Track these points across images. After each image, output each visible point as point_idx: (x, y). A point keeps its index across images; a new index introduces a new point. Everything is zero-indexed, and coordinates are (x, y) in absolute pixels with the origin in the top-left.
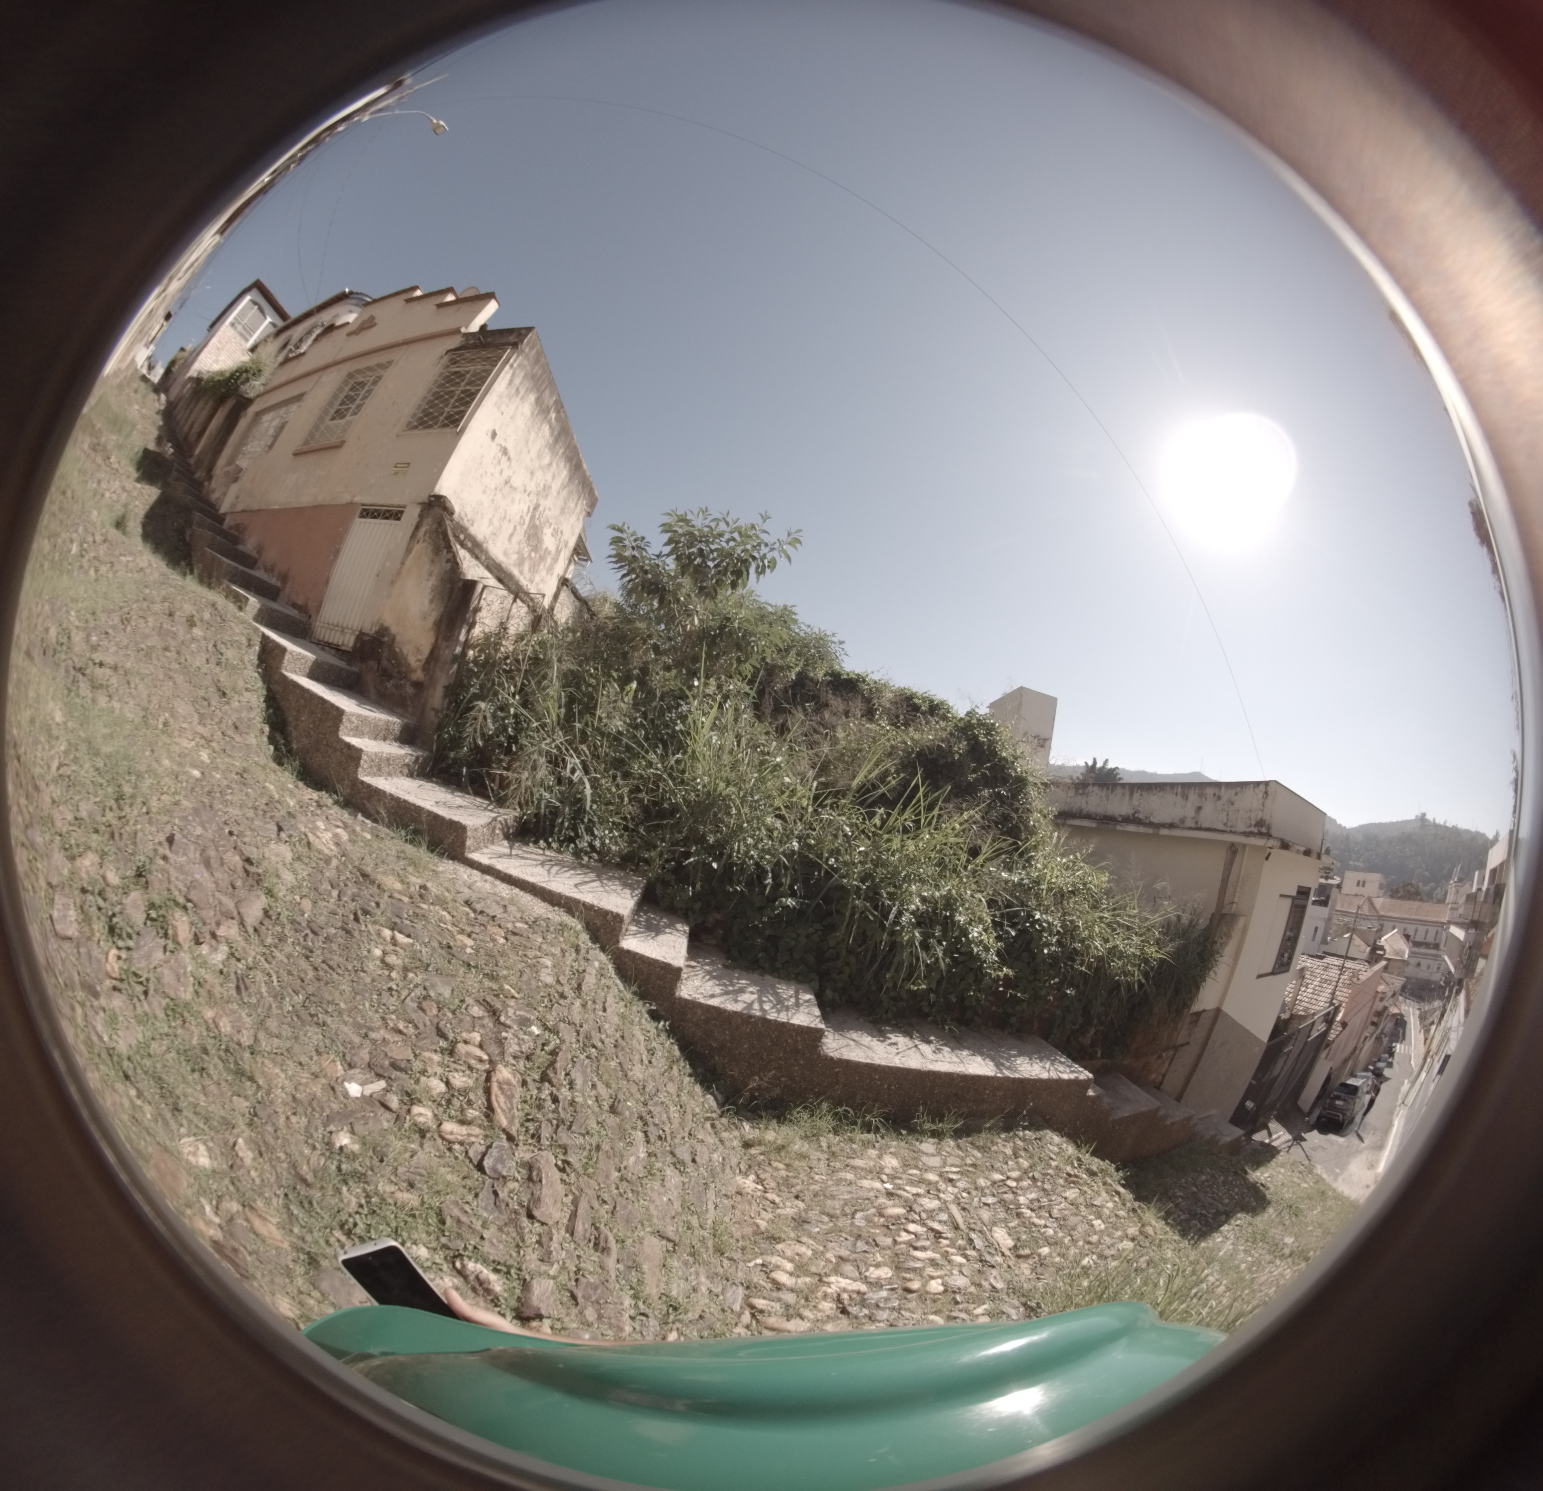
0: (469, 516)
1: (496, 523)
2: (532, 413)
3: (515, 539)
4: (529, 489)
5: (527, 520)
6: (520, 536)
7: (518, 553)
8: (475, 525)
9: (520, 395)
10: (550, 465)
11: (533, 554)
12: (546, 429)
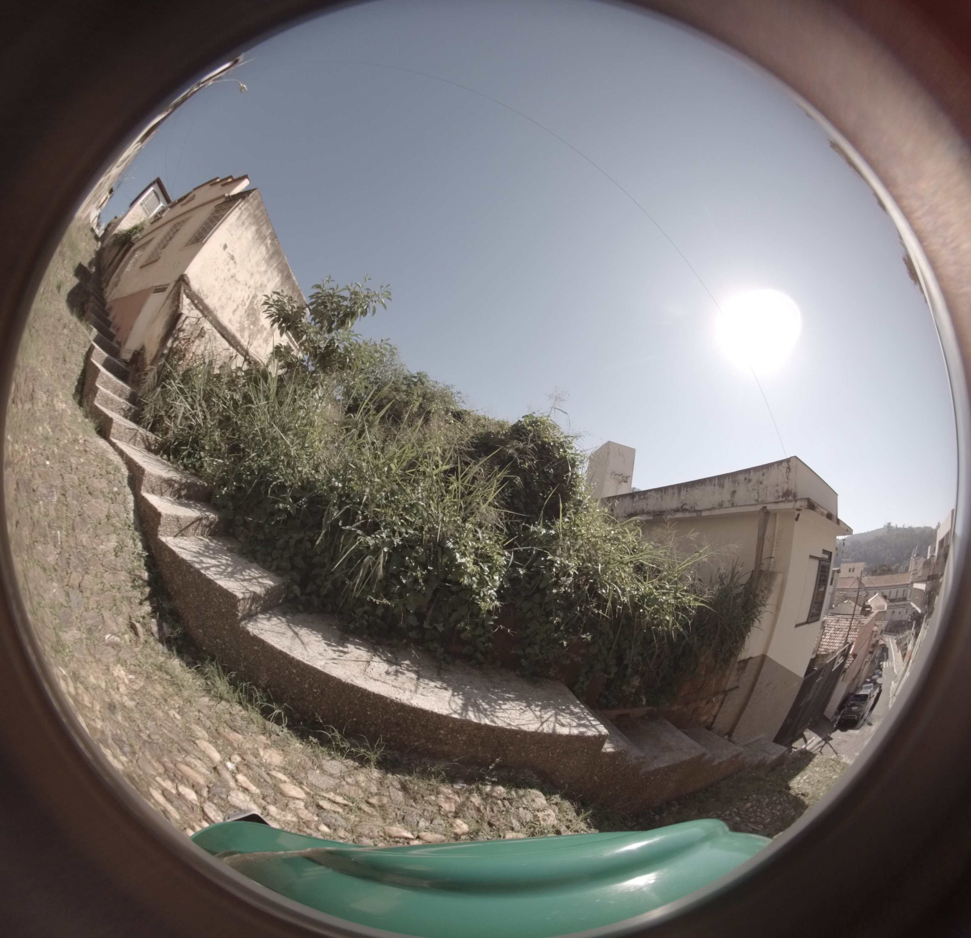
0: (205, 293)
1: (224, 300)
2: (253, 238)
3: (238, 313)
4: (249, 284)
5: (247, 303)
6: (241, 311)
7: (240, 323)
8: (209, 299)
9: (245, 226)
10: (266, 272)
11: (252, 327)
12: (263, 249)
